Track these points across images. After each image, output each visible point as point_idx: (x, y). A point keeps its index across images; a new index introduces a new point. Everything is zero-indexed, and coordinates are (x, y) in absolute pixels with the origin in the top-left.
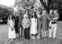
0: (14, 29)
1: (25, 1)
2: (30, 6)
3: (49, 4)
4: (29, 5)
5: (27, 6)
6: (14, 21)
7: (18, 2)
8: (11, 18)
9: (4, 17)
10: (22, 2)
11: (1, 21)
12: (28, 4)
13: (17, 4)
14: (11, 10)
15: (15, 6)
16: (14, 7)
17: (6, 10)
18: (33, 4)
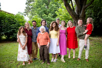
0: (26, 47)
1: (43, 6)
2: (50, 14)
3: (79, 11)
4: (49, 12)
5: (45, 14)
6: (27, 36)
7: (30, 7)
8: (21, 31)
9: (9, 31)
10: (38, 8)
11: (4, 37)
12: (48, 10)
13: (30, 9)
14: (21, 20)
15: (26, 13)
16: (25, 15)
17: (12, 20)
18: (56, 11)
